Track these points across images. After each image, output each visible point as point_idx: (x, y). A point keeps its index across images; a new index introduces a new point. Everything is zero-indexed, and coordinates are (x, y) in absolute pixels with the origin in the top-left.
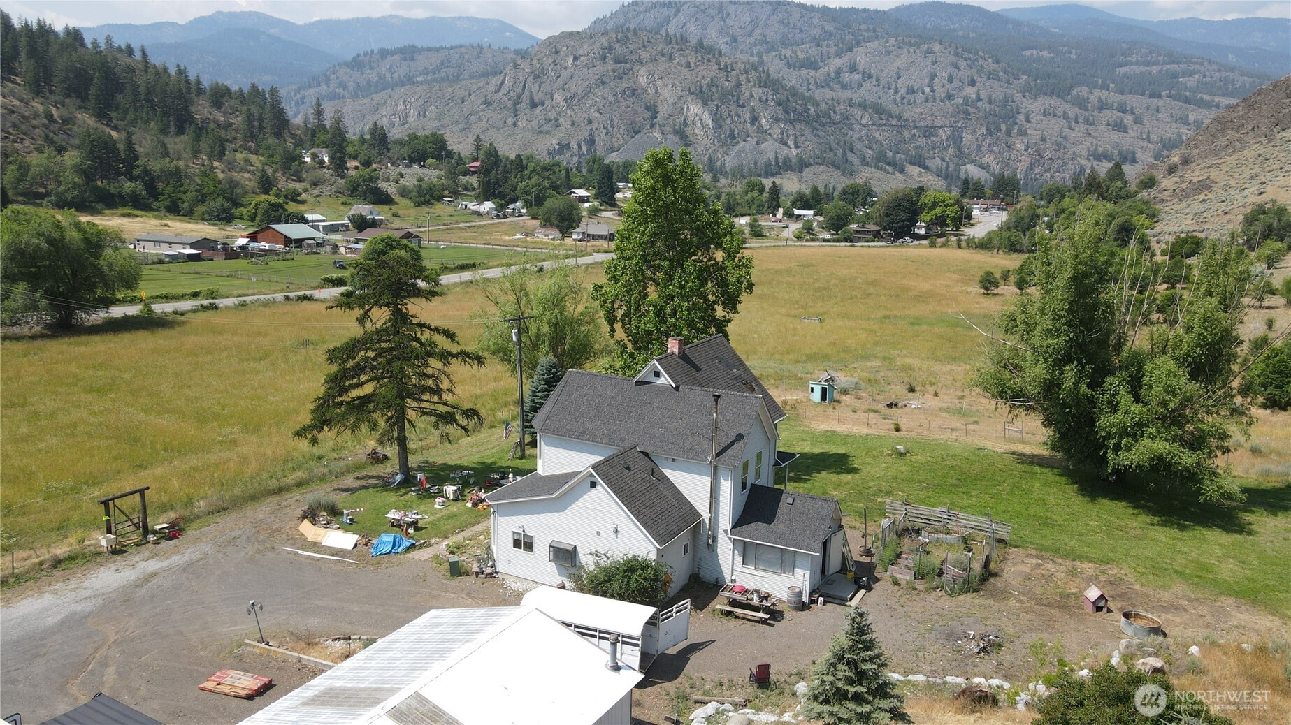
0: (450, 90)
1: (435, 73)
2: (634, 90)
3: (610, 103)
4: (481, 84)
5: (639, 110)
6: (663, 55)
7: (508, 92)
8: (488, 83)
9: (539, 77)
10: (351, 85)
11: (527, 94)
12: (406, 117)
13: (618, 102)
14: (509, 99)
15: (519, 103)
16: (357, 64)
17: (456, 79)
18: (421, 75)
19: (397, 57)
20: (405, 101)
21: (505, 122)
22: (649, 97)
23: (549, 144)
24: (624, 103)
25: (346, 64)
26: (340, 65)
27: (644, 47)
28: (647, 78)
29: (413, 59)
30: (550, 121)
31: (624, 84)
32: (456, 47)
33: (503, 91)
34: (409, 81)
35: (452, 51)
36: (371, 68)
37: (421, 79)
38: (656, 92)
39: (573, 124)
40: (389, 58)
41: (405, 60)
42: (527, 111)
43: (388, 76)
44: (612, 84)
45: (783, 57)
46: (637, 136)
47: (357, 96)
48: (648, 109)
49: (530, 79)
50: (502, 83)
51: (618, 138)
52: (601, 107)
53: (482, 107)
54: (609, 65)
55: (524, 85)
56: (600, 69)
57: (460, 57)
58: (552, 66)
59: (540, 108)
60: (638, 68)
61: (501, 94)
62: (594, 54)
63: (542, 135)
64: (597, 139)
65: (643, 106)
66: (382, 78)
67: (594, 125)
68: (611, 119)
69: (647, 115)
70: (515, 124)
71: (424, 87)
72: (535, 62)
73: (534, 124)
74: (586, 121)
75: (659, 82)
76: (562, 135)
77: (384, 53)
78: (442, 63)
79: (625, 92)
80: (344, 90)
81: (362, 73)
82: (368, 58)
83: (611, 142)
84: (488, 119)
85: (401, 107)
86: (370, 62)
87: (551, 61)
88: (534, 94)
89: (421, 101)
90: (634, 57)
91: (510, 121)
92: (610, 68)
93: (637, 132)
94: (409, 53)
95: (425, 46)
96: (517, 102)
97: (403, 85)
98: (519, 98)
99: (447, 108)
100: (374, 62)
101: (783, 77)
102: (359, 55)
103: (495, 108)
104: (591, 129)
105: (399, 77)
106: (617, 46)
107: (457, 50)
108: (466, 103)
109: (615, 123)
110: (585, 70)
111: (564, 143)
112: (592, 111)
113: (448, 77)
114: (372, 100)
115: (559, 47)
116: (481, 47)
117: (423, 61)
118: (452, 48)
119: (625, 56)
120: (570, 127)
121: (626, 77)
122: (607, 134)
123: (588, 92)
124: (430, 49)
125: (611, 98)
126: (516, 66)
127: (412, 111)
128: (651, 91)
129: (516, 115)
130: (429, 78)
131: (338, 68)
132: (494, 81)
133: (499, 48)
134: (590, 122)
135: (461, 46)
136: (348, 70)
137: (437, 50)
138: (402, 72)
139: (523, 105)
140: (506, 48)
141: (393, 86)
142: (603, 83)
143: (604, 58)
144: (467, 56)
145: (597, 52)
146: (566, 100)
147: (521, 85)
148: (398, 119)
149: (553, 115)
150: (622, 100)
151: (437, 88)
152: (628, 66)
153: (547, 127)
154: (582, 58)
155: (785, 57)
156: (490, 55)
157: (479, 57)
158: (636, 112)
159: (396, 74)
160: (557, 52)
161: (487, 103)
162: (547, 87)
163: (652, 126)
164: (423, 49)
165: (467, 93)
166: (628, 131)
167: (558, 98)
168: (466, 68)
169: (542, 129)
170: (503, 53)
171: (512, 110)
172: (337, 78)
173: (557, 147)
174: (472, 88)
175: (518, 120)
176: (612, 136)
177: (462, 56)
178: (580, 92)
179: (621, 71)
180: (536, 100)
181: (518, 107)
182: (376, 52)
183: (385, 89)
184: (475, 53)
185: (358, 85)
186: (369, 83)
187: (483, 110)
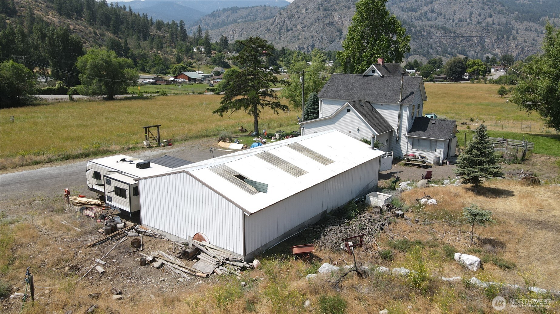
0: (252, 25)
1: (246, 18)
2: (332, 23)
3: (322, 29)
4: (266, 22)
5: (334, 31)
6: (345, 7)
7: (277, 25)
8: (268, 21)
9: (290, 18)
10: (211, 24)
11: (285, 26)
12: (234, 37)
13: (325, 28)
14: (278, 28)
15: (281, 30)
16: (213, 15)
17: (255, 20)
18: (240, 19)
19: (230, 12)
20: (233, 30)
21: (276, 38)
22: (339, 25)
23: (294, 47)
24: (327, 29)
25: (209, 15)
26: (206, 16)
27: (337, 3)
28: (338, 17)
29: (236, 12)
30: (295, 37)
31: (328, 20)
32: (255, 7)
33: (275, 24)
34: (235, 21)
35: (253, 9)
36: (219, 17)
37: (240, 21)
38: (342, 23)
39: (305, 38)
40: (227, 12)
41: (233, 13)
42: (285, 33)
43: (226, 20)
44: (322, 20)
45: (400, 7)
46: (333, 43)
47: (213, 29)
48: (338, 31)
49: (287, 19)
50: (274, 21)
51: (325, 44)
52: (317, 30)
53: (266, 31)
54: (322, 12)
56: (317, 13)
57: (256, 11)
58: (296, 13)
59: (291, 31)
60: (334, 13)
61: (274, 26)
62: (315, 7)
63: (291, 43)
64: (315, 44)
65: (336, 30)
66: (223, 21)
67: (314, 38)
68: (322, 36)
69: (338, 34)
70: (280, 39)
71: (241, 24)
72: (289, 11)
73: (288, 38)
74: (311, 37)
75: (343, 19)
76: (300, 43)
77: (225, 10)
78: (249, 14)
79: (328, 24)
80: (208, 26)
81: (215, 19)
82: (218, 13)
83: (322, 46)
84: (268, 37)
85: (231, 33)
86: (219, 14)
87: (296, 11)
88: (288, 25)
89: (240, 30)
90: (332, 8)
91: (278, 38)
92: (321, 13)
94: (235, 10)
95: (242, 7)
96: (281, 29)
97: (232, 23)
98: (281, 27)
99: (251, 32)
100: (220, 14)
101: (400, 16)
102: (214, 12)
103: (271, 32)
104: (313, 40)
105: (231, 20)
106: (325, 3)
107: (255, 8)
108: (259, 30)
109: (324, 37)
110: (310, 15)
111: (301, 46)
112: (313, 32)
113: (251, 20)
114: (219, 30)
115: (299, 4)
116: (265, 6)
117: (241, 13)
118: (253, 7)
119: (328, 8)
121: (328, 17)
122: (320, 42)
123: (311, 24)
124: (243, 8)
125: (322, 27)
126: (280, 13)
127: (236, 34)
128: (340, 23)
129: (280, 35)
130: (243, 20)
131: (205, 17)
132: (271, 20)
133: (273, 7)
135: (257, 6)
136: (209, 18)
137: (247, 8)
138: (232, 18)
139: (283, 30)
140: (276, 7)
141: (228, 24)
142: (318, 20)
143: (319, 9)
144: (259, 11)
145: (316, 6)
146: (302, 28)
147: (283, 21)
148: (230, 38)
149: (296, 34)
150: (327, 27)
151: (247, 24)
152: (329, 12)
153: (294, 40)
154: (309, 9)
155: (401, 7)
156: (269, 10)
157: (264, 11)
159: (229, 19)
160: (298, 7)
161: (268, 30)
162: (294, 22)
163: (340, 38)
164: (241, 8)
165: (259, 26)
166: (329, 41)
167: (299, 27)
168: (259, 15)
169: (291, 40)
170: (275, 8)
171: (278, 33)
172: (205, 21)
173: (298, 48)
174: (262, 24)
175: (281, 37)
176: (322, 43)
177: (257, 10)
178: (308, 24)
179: (327, 14)
180: (289, 28)
182: (221, 10)
183: (224, 25)
184: (263, 9)
185: (214, 24)
186: (218, 23)
187: (266, 33)
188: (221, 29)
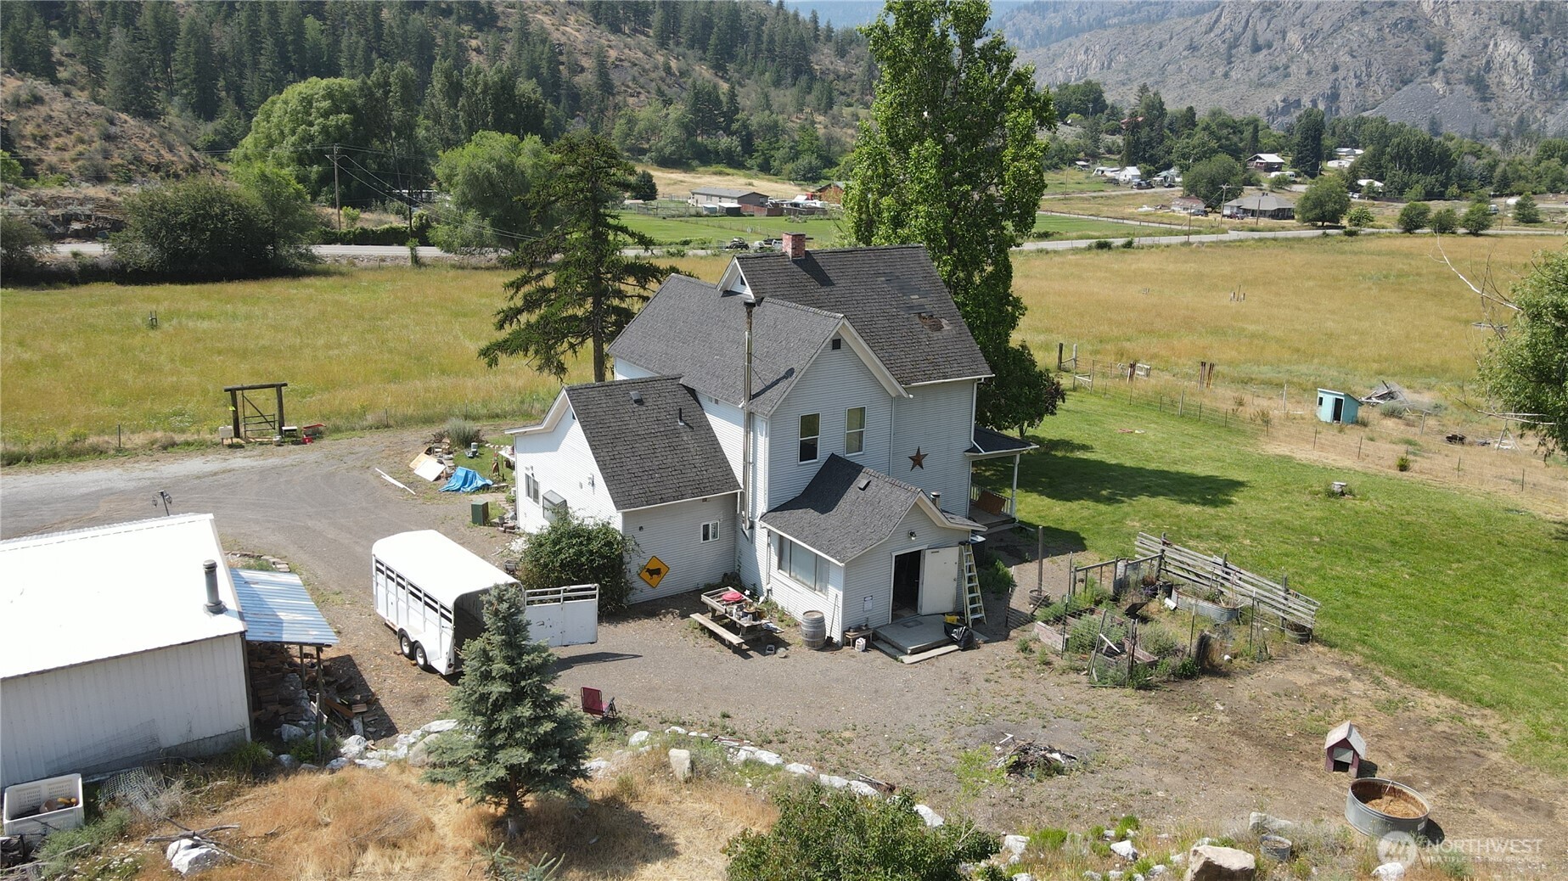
0: (1147, 33)
2: (1411, 21)
3: (1371, 41)
4: (1189, 23)
5: (1415, 49)
7: (1224, 32)
8: (1197, 22)
9: (1269, 10)
10: (1029, 34)
11: (1249, 33)
12: (1086, 69)
13: (1384, 39)
14: (1224, 42)
15: (1236, 46)
16: (1039, 7)
17: (1159, 19)
18: (1115, 16)
20: (1087, 49)
21: (1213, 73)
22: (1435, 30)
23: (1270, 101)
24: (1391, 41)
25: (1026, 8)
26: (1019, 9)
30: (1277, 69)
31: (1396, 14)
33: (1217, 31)
34: (1101, 24)
36: (1056, 11)
37: (1116, 21)
38: (1447, 23)
39: (1309, 73)
42: (1247, 57)
43: (1075, 19)
46: (1405, 88)
47: (1034, 46)
48: (1429, 48)
49: (1257, 13)
50: (1216, 22)
51: (1375, 91)
52: (1355, 47)
53: (1185, 53)
55: (1248, 21)
59: (1265, 52)
61: (1212, 35)
63: (1262, 89)
64: (1343, 92)
65: (1422, 42)
66: (1067, 22)
67: (1341, 73)
68: (1369, 65)
69: (1428, 56)
70: (1226, 75)
71: (1115, 30)
73: (1253, 74)
74: (1329, 68)
76: (1290, 88)
79: (1396, 25)
80: (1019, 39)
81: (1044, 18)
83: (1364, 96)
84: (1191, 69)
85: (1081, 57)
88: (1260, 33)
89: (1107, 50)
91: (1220, 71)
93: (1405, 83)
96: (1234, 45)
97: (1091, 28)
98: (1237, 39)
99: (1139, 56)
103: (1202, 55)
104: (1336, 80)
105: (1088, 20)
108: (1165, 49)
109: (1374, 70)
111: (1292, 99)
112: (1341, 53)
114: (1049, 49)
120: (1304, 76)
121: (1400, 3)
122: (1358, 85)
123: (1338, 28)
125: (1373, 34)
127: (1094, 62)
128: (1438, 21)
129: (1230, 63)
130: (1126, 19)
131: (1016, 12)
134: (1335, 69)
136: (1027, 15)
138: (1093, 13)
139: (1242, 48)
141: (1077, 32)
142: (1364, 13)
146: (1304, 40)
147: (1243, 22)
148: (1075, 73)
149: (1284, 59)
150: (1390, 36)
151: (1129, 31)
153: (1270, 78)
158: (1409, 53)
159: (1085, 17)
161: (1193, 48)
162: (1279, 23)
163: (1433, 72)
165: (1168, 36)
166: (1392, 81)
167: (1293, 37)
169: (1263, 80)
171: (1225, 56)
172: (1014, 25)
173: (1281, 105)
174: (1176, 29)
175: (1231, 69)
176: (1366, 89)
178: (1326, 27)
180: (1261, 41)
181: (1234, 52)
183: (1067, 36)
185: (1037, 33)
186: (1050, 29)
187: (1186, 58)
188: (1054, 47)
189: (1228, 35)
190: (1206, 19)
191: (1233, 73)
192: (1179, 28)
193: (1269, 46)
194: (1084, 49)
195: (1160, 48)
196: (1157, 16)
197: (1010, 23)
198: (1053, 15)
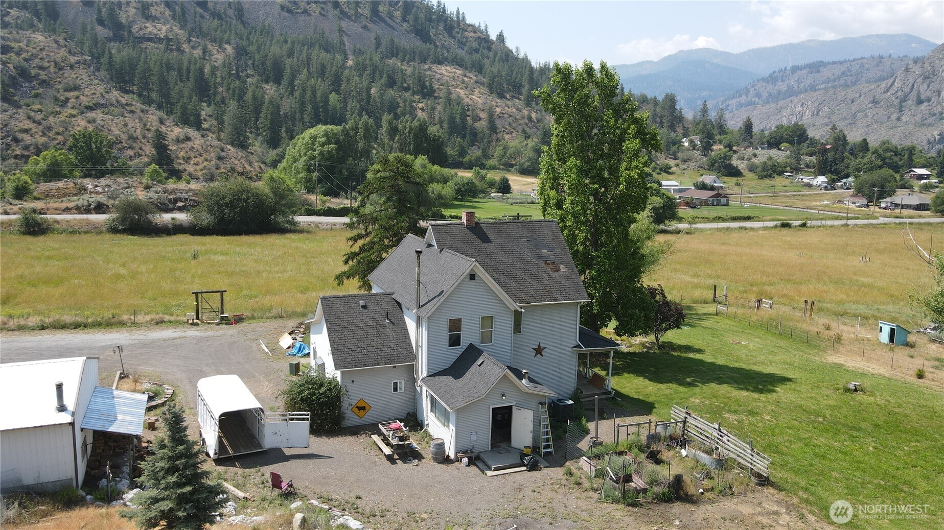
0: (843, 93)
1: (835, 81)
4: (873, 87)
7: (897, 92)
8: (878, 86)
9: (929, 78)
10: (765, 95)
11: (915, 92)
12: (802, 116)
14: (897, 98)
15: (905, 101)
16: (772, 79)
17: (854, 84)
18: (823, 83)
19: (805, 71)
20: (803, 104)
21: (889, 117)
23: (930, 135)
25: (764, 79)
26: (758, 80)
29: (818, 71)
30: (935, 115)
32: (859, 59)
33: (892, 91)
34: (813, 88)
35: (853, 63)
36: (783, 81)
37: (823, 86)
40: (799, 72)
41: (812, 73)
42: (913, 107)
43: (795, 86)
47: (768, 102)
49: (920, 80)
50: (891, 85)
53: (870, 105)
55: (913, 85)
57: (860, 67)
59: (926, 104)
61: (889, 94)
63: (924, 127)
66: (790, 88)
70: (898, 119)
71: (821, 92)
72: (926, 65)
73: (918, 118)
77: (795, 69)
78: (843, 73)
80: (759, 98)
81: (775, 85)
82: (781, 74)
84: (874, 115)
85: (799, 109)
86: (783, 76)
88: (922, 92)
89: (816, 104)
91: (894, 116)
94: (816, 67)
95: (831, 61)
96: (904, 99)
97: (806, 91)
98: (906, 96)
99: (838, 108)
100: (786, 76)
102: (774, 72)
103: (882, 106)
105: (805, 86)
107: (859, 62)
108: (856, 103)
113: (845, 84)
114: (777, 104)
116: (881, 57)
117: (826, 73)
118: (854, 60)
124: (834, 63)
126: (907, 70)
127: (807, 112)
129: (901, 111)
130: (830, 85)
131: (756, 83)
133: (899, 57)
135: (863, 58)
136: (764, 84)
137: (841, 63)
138: (808, 82)
139: (910, 102)
140: (906, 56)
141: (796, 93)
144: (866, 66)
147: (910, 86)
148: (795, 118)
151: (832, 92)
153: (930, 120)
156: (888, 63)
157: (878, 66)
159: (802, 84)
161: (875, 102)
162: (935, 86)
164: (829, 63)
165: (858, 95)
168: (864, 75)
169: (925, 122)
170: (900, 60)
171: (897, 107)
172: (755, 90)
173: (937, 137)
174: (864, 91)
175: (902, 115)
177: (862, 65)
180: (923, 97)
181: (904, 104)
182: (788, 68)
183: (790, 96)
184: (875, 62)
185: (770, 94)
186: (779, 92)
187: (870, 108)
188: (781, 103)
189: (899, 93)
190: (884, 84)
191: (903, 118)
192: (866, 90)
193: (929, 100)
194: (800, 104)
195: (853, 102)
196: (852, 83)
197: (753, 89)
198: (781, 83)
